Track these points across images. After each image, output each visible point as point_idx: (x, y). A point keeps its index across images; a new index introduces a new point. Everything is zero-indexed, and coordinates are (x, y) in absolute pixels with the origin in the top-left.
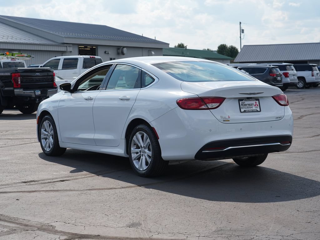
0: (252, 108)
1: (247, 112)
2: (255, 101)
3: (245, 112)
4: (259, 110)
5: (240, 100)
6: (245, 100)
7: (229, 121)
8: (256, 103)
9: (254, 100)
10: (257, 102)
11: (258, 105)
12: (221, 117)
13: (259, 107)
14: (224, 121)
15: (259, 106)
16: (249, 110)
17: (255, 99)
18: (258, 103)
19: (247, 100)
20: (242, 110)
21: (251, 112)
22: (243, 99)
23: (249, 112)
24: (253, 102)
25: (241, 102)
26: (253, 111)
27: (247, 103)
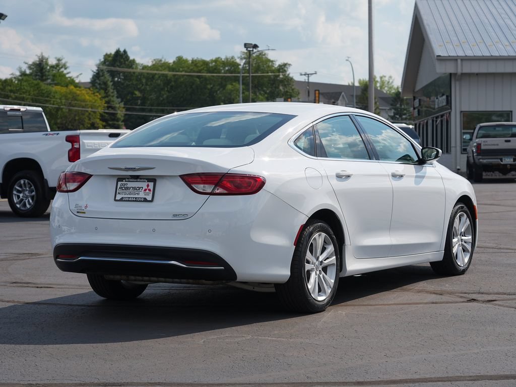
0: (138, 194)
1: (124, 201)
2: (147, 183)
3: (121, 200)
4: (149, 198)
5: (120, 179)
6: (128, 180)
7: (84, 213)
8: (148, 186)
9: (145, 180)
10: (151, 184)
11: (152, 190)
12: (77, 206)
13: (151, 195)
14: (78, 212)
15: (152, 192)
16: (129, 198)
17: (147, 179)
18: (151, 187)
19: (132, 180)
20: (118, 197)
21: (133, 201)
22: (125, 179)
23: (129, 201)
24: (144, 185)
25: (119, 183)
26: (136, 200)
27: (130, 184)
